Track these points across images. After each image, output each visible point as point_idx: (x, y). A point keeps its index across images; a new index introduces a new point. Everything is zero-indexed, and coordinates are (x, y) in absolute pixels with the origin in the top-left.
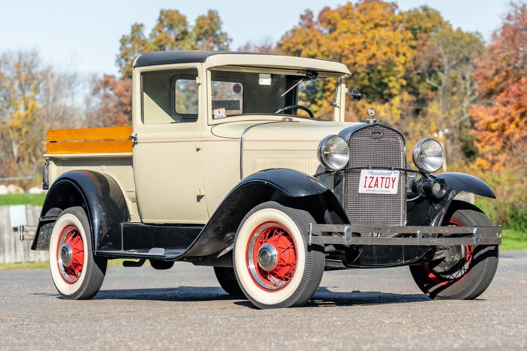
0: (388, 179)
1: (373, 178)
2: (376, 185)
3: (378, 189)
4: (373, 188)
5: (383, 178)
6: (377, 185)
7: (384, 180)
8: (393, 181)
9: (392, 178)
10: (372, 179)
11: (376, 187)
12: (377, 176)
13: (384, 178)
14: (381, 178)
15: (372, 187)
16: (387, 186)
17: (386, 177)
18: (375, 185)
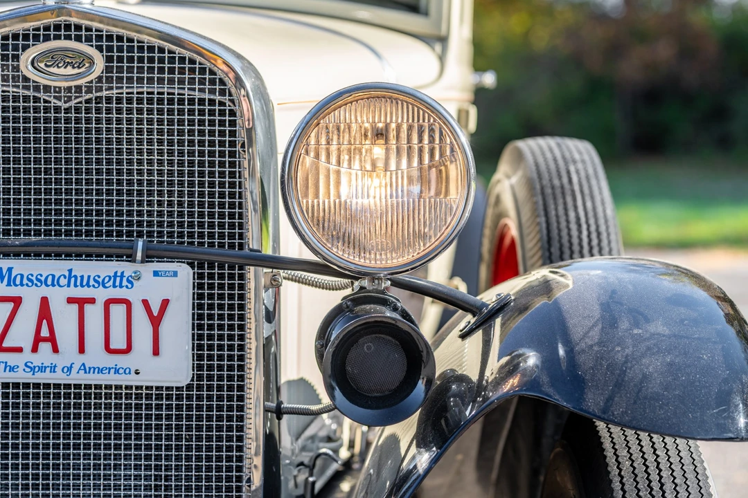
0: (118, 312)
1: (17, 301)
2: (45, 337)
3: (60, 361)
4: (27, 355)
5: (81, 302)
6: (52, 339)
7: (94, 314)
8: (156, 321)
9: (145, 303)
10: (10, 306)
11: (45, 347)
12: (44, 291)
13: (92, 301)
14: (71, 300)
15: (19, 350)
16: (118, 341)
17: (101, 295)
18: (38, 340)
